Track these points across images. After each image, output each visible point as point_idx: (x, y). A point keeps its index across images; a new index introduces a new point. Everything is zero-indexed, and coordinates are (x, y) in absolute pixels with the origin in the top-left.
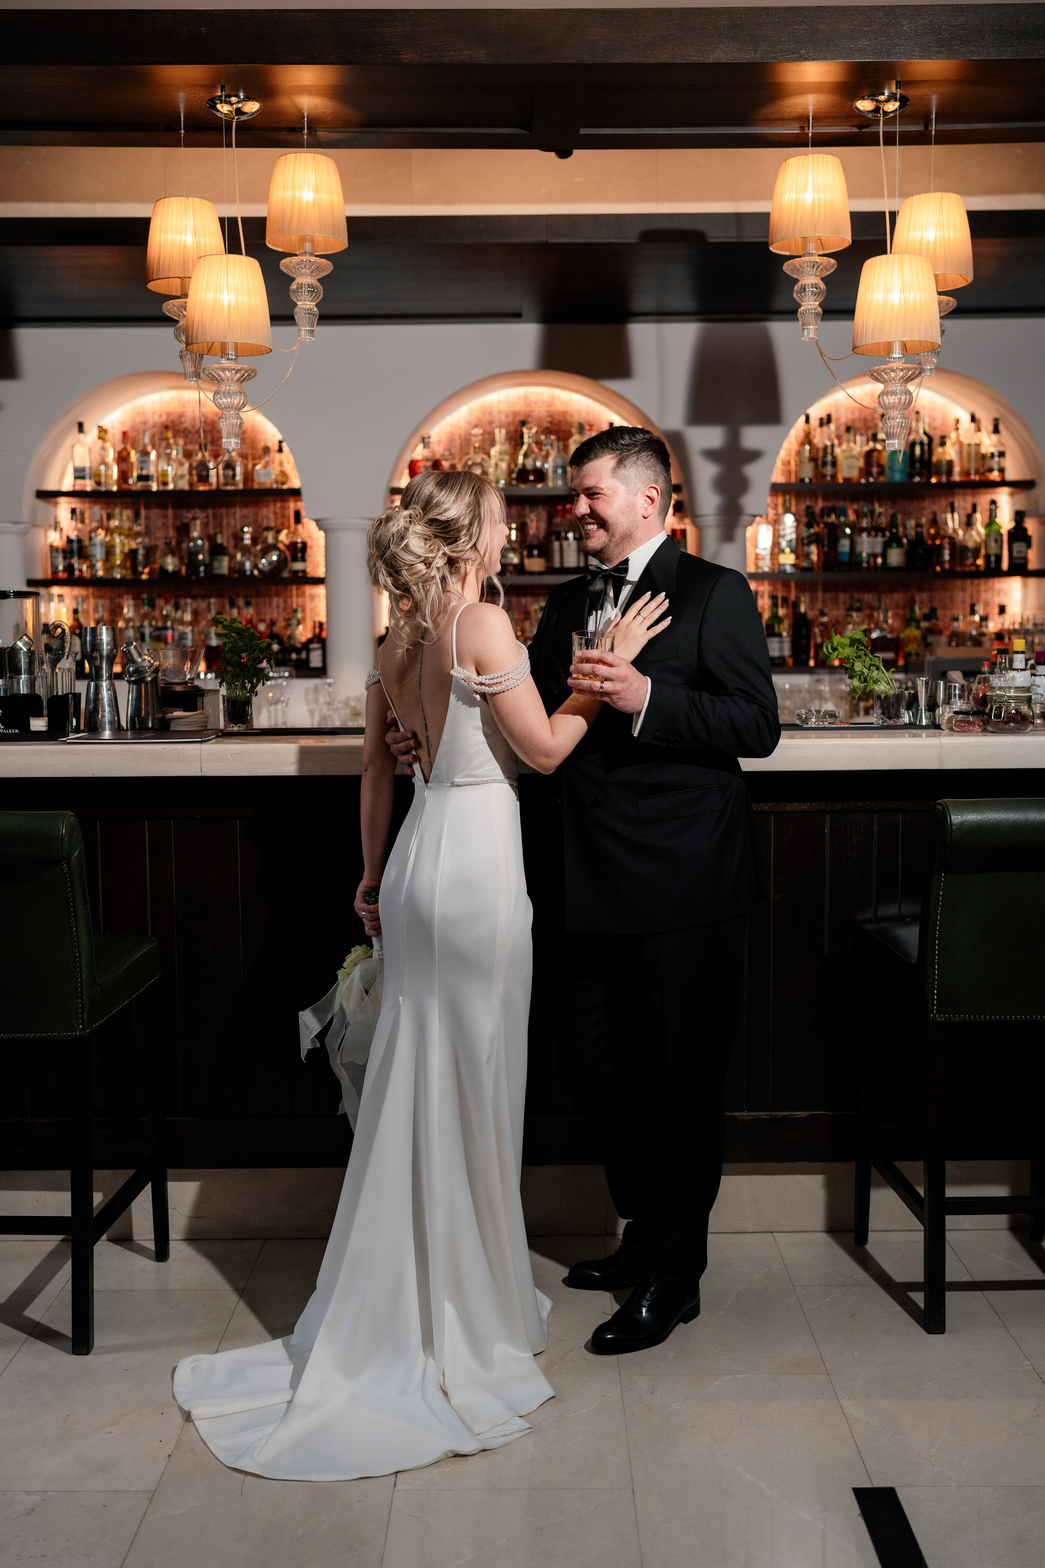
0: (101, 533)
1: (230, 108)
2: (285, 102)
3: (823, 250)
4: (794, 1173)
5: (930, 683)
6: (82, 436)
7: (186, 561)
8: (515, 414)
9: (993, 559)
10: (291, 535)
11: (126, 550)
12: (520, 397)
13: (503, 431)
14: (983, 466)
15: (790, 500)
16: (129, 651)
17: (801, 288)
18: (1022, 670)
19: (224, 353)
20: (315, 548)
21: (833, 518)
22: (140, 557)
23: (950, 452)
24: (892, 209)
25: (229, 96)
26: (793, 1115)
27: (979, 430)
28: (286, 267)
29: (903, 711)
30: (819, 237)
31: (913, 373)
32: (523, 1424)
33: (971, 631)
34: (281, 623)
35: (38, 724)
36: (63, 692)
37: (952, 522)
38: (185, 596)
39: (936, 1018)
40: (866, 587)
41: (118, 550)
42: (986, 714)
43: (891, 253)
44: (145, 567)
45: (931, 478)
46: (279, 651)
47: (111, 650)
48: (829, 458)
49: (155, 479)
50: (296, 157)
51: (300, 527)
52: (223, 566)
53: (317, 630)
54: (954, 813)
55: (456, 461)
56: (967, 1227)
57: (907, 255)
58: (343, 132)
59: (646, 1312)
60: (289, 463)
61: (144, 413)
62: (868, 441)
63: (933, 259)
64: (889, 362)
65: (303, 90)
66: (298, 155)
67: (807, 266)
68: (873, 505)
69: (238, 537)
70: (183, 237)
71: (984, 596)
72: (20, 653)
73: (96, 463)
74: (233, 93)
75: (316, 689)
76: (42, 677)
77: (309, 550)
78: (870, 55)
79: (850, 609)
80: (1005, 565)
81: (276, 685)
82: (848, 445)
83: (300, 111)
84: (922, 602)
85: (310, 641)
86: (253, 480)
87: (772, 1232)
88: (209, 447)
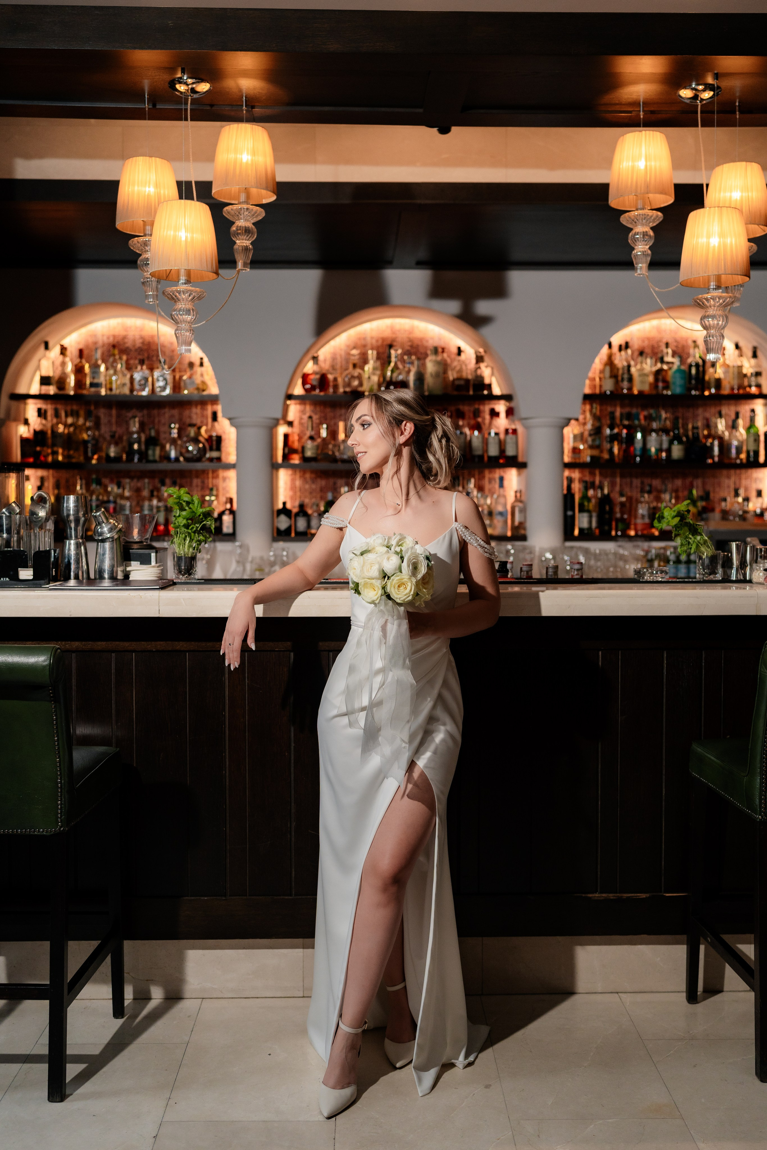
0: (60, 427)
1: (186, 88)
2: (229, 84)
3: (653, 205)
4: (635, 944)
6: (47, 352)
7: (125, 449)
8: (383, 339)
9: (752, 454)
10: (209, 430)
11: (80, 441)
12: (387, 327)
13: (375, 352)
14: (744, 383)
15: (595, 406)
16: (98, 515)
17: (634, 235)
19: (179, 278)
20: (228, 441)
21: (629, 421)
22: (91, 445)
23: (719, 372)
25: (186, 78)
26: (635, 896)
27: (741, 355)
28: (228, 213)
29: (719, 569)
30: (648, 196)
31: (729, 301)
33: (736, 509)
35: (26, 574)
36: (45, 548)
37: (721, 425)
38: (125, 478)
40: (655, 474)
41: (73, 441)
44: (94, 454)
45: (704, 391)
48: (626, 375)
49: (104, 385)
50: (238, 127)
51: (216, 424)
52: (156, 453)
53: (229, 504)
55: (337, 375)
60: (208, 374)
61: (95, 336)
62: (656, 363)
65: (243, 73)
66: (240, 125)
67: (640, 218)
68: (660, 411)
69: (168, 432)
70: (147, 189)
71: (744, 482)
73: (58, 373)
74: (190, 75)
75: (229, 550)
77: (223, 442)
79: (642, 491)
80: (762, 459)
82: (641, 366)
83: (240, 90)
84: (698, 486)
85: (223, 513)
86: (179, 388)
87: (617, 993)
88: (146, 362)
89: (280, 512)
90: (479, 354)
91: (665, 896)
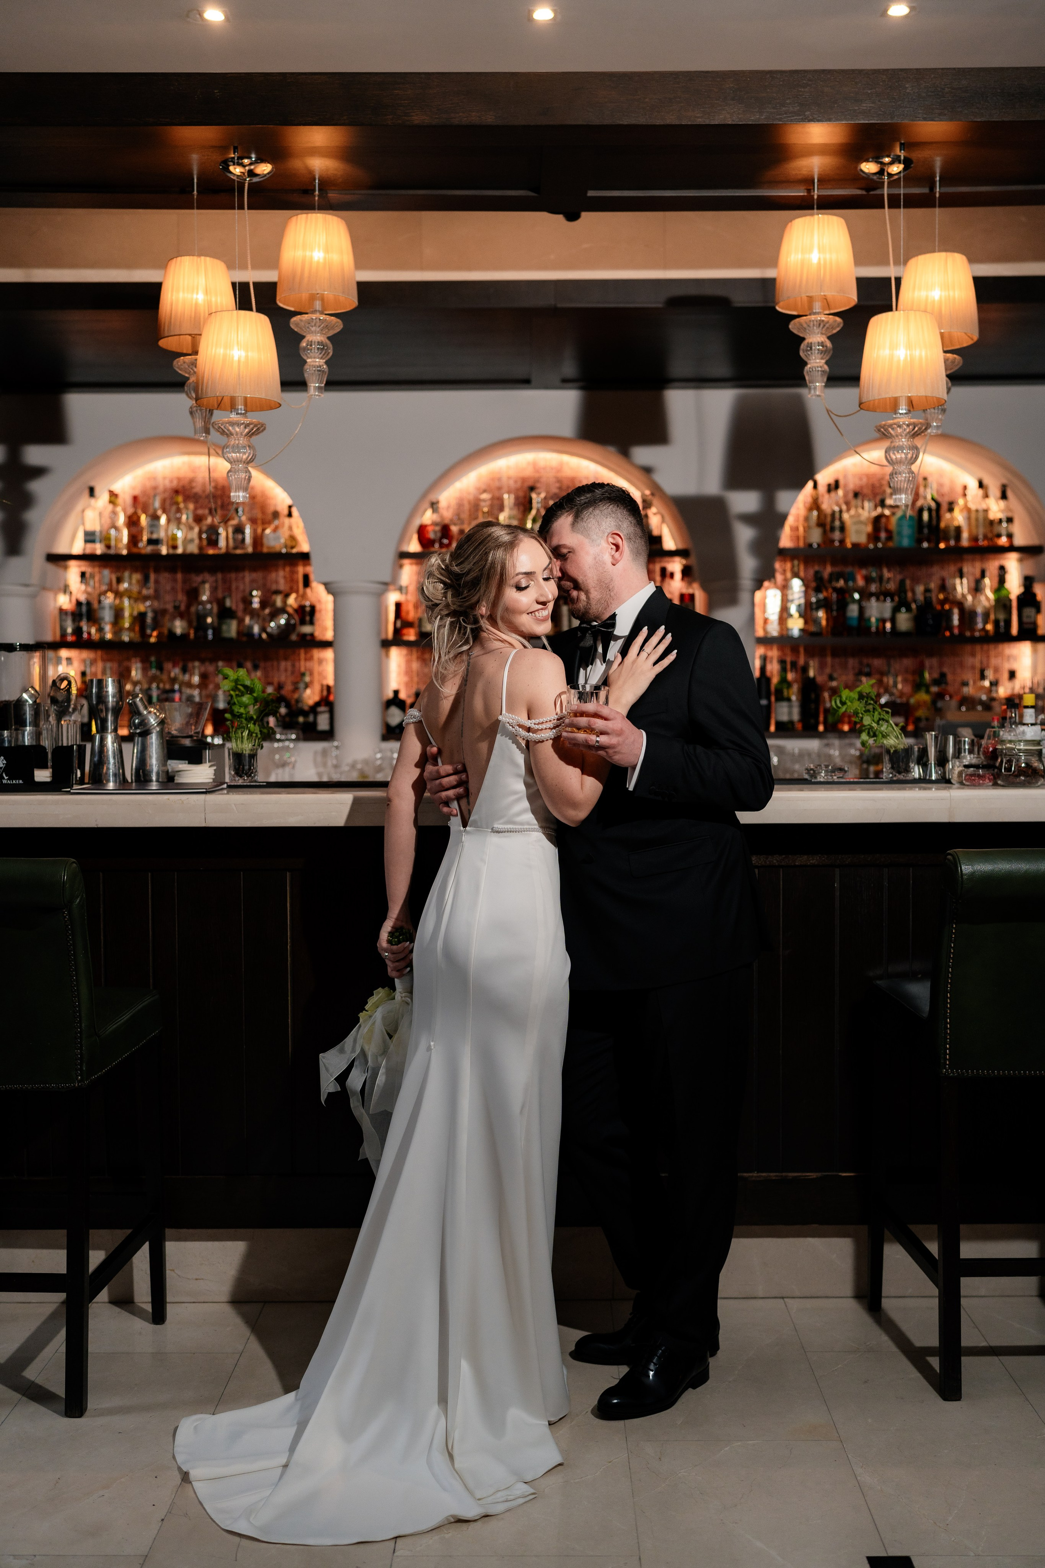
0: (110, 595)
1: (242, 170)
2: (296, 164)
3: (829, 309)
4: (805, 1236)
5: (939, 738)
6: (93, 501)
7: (195, 624)
8: (524, 480)
9: (1002, 624)
10: (299, 599)
11: (135, 613)
12: (529, 463)
13: (512, 496)
14: (991, 531)
15: (799, 565)
16: (135, 703)
17: (807, 347)
18: (1032, 725)
19: (233, 407)
20: (323, 612)
21: (841, 583)
22: (149, 619)
23: (958, 518)
24: (898, 275)
25: (242, 158)
26: (803, 1176)
27: (986, 496)
28: (297, 325)
29: (912, 765)
30: (825, 295)
31: (919, 429)
32: (527, 1489)
33: (981, 696)
34: (289, 687)
35: (42, 775)
36: (68, 743)
37: (961, 587)
38: (193, 660)
39: (948, 1073)
40: (875, 652)
41: (127, 614)
42: (996, 767)
43: (896, 310)
44: (153, 630)
45: (939, 543)
46: (287, 715)
47: (117, 702)
48: (837, 523)
49: (165, 543)
50: (307, 218)
51: (308, 591)
52: (232, 629)
53: (325, 693)
54: (964, 863)
56: (983, 1294)
57: (913, 312)
58: (354, 194)
59: (652, 1376)
60: (298, 527)
61: (155, 479)
62: (876, 507)
63: (939, 318)
64: (896, 418)
65: (314, 151)
66: (310, 215)
67: (814, 325)
68: (881, 570)
69: (247, 601)
70: (195, 296)
71: (994, 661)
72: (26, 705)
73: (106, 527)
74: (246, 155)
75: (325, 753)
76: (47, 729)
77: (317, 615)
78: (873, 117)
79: (860, 673)
80: (1014, 630)
81: (283, 748)
82: (856, 511)
83: (311, 173)
84: (931, 668)
85: (317, 704)
86: (262, 545)
87: (783, 1298)
88: (219, 512)
89: (389, 704)
90: (645, 497)
91: (840, 1176)
